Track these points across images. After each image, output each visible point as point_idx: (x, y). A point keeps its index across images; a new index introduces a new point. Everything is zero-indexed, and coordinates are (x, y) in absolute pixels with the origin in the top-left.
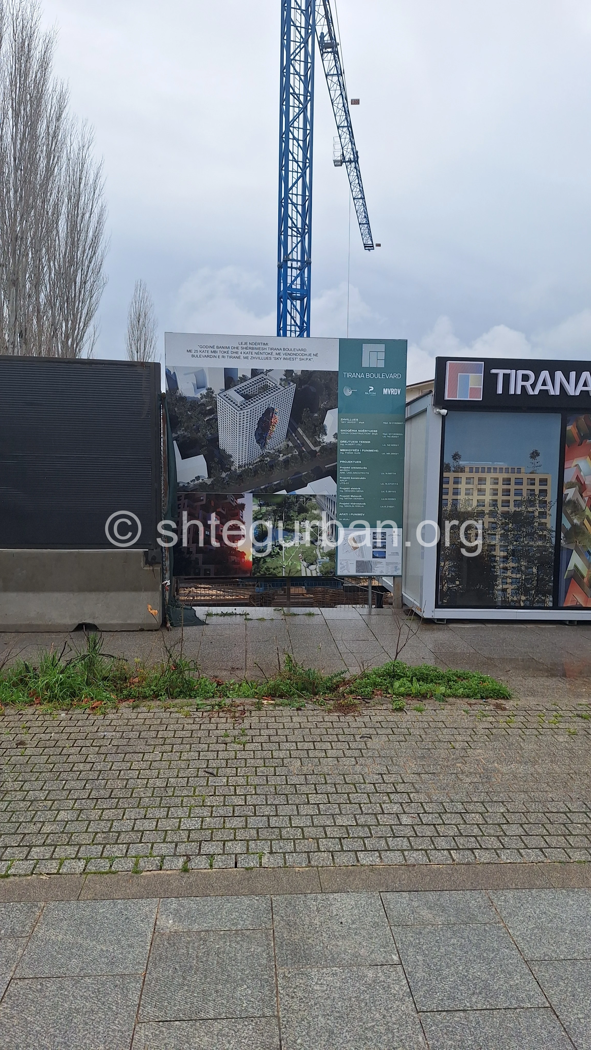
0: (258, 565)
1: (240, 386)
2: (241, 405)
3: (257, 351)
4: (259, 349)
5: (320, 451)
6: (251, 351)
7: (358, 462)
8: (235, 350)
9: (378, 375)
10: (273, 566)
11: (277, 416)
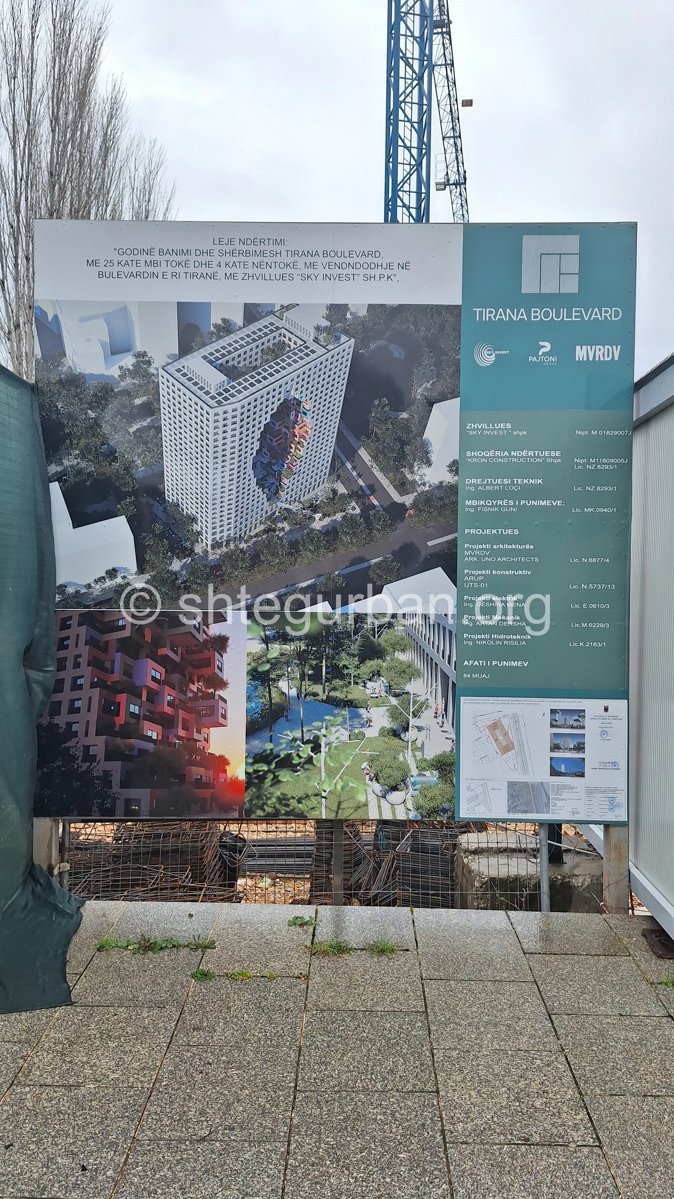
0: (259, 789)
1: (217, 345)
2: (220, 394)
3: (257, 260)
4: (262, 253)
5: (415, 505)
6: (242, 259)
7: (510, 531)
8: (205, 258)
9: (563, 312)
10: (300, 793)
11: (308, 420)
